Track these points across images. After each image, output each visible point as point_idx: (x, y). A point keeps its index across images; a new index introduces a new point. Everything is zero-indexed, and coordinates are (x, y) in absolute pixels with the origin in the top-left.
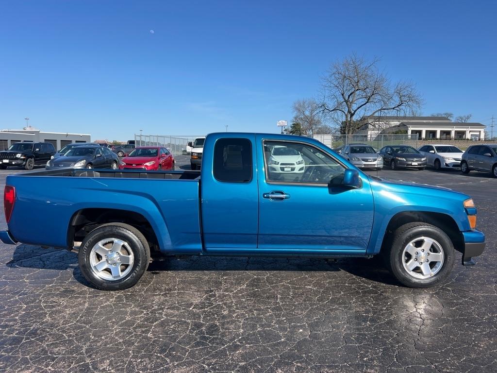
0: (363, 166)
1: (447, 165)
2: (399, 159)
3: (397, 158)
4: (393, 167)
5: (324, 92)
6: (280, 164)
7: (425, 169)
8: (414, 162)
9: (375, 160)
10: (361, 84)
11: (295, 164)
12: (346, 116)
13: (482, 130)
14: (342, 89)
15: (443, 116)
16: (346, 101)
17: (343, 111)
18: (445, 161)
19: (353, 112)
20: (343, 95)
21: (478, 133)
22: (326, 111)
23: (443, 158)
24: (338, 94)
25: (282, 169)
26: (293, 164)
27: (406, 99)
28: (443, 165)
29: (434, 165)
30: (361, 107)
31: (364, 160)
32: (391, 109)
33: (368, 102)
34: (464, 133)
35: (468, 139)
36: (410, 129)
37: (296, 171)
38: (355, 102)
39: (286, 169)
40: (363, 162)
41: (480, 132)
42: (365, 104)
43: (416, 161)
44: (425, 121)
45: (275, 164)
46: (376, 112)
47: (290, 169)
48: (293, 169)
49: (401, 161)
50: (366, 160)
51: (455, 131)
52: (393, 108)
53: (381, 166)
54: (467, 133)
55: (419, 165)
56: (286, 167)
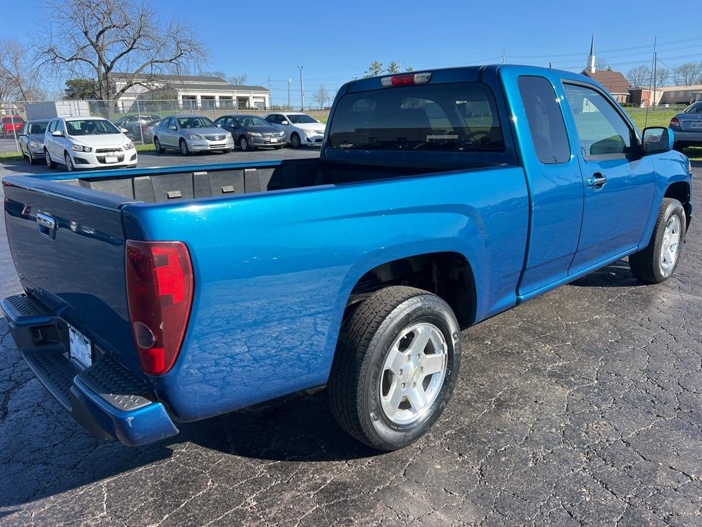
0: (209, 148)
1: (308, 140)
2: (253, 134)
3: (249, 133)
4: (244, 147)
5: (49, 26)
6: (94, 150)
7: (284, 148)
8: (273, 137)
9: (223, 138)
10: (116, 18)
11: (123, 149)
12: (98, 70)
13: (267, 96)
14: (82, 24)
15: (214, 76)
16: (95, 46)
17: (90, 62)
18: (305, 135)
19: (109, 64)
20: (86, 33)
21: (262, 101)
22: (57, 60)
23: (302, 130)
24: (78, 30)
25: (102, 160)
26: (119, 150)
27: (186, 47)
28: (304, 141)
29: (290, 142)
30: (121, 55)
31: (208, 138)
32: (167, 61)
33: (131, 48)
34: (246, 99)
35: (252, 109)
36: (181, 94)
37: (127, 162)
38: (107, 47)
39: (108, 160)
40: (208, 141)
41: (264, 98)
42: (128, 51)
43: (275, 136)
44: (196, 83)
45: (84, 151)
46: (146, 65)
47: (115, 159)
48: (121, 159)
49: (256, 138)
50: (213, 139)
51: (237, 97)
52: (170, 61)
53: (232, 146)
54: (251, 99)
55: (279, 141)
56: (108, 156)
